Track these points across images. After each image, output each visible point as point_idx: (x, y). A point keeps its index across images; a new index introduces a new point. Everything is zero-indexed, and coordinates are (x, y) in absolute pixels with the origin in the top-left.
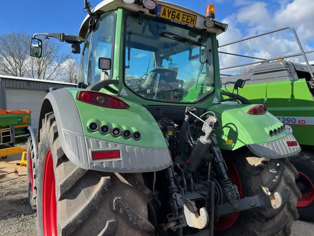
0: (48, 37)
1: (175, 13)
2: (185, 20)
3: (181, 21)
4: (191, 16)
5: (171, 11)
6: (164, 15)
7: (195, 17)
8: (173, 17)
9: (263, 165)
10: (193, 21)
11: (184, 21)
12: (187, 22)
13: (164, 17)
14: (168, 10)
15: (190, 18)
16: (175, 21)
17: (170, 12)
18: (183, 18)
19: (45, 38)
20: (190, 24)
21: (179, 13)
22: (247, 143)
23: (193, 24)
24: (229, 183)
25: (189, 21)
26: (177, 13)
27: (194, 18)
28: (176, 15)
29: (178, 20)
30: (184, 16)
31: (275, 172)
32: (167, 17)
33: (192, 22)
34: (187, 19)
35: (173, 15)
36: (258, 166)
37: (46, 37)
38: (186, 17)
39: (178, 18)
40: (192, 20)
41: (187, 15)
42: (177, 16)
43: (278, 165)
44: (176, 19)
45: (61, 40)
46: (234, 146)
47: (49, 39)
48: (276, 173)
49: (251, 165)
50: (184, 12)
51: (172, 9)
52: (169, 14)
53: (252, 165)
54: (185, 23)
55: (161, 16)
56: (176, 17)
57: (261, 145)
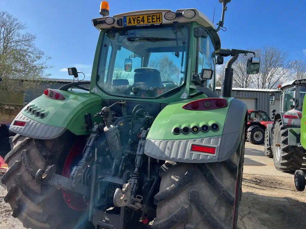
1: (139, 17)
2: (151, 20)
3: (147, 23)
4: (156, 15)
5: (135, 17)
6: (130, 24)
7: (161, 14)
8: (138, 22)
10: (159, 18)
11: (150, 22)
12: (153, 22)
13: (130, 25)
14: (133, 18)
15: (155, 17)
16: (141, 25)
17: (135, 19)
18: (148, 19)
20: (156, 22)
21: (143, 17)
23: (160, 21)
25: (155, 20)
26: (141, 17)
27: (159, 15)
28: (140, 19)
29: (144, 23)
30: (149, 18)
32: (133, 24)
33: (158, 20)
34: (153, 19)
35: (137, 20)
38: (150, 18)
39: (144, 21)
40: (157, 18)
41: (151, 15)
42: (142, 19)
44: (142, 23)
50: (147, 14)
51: (136, 15)
52: (134, 21)
54: (151, 23)
55: (128, 25)
56: (141, 21)
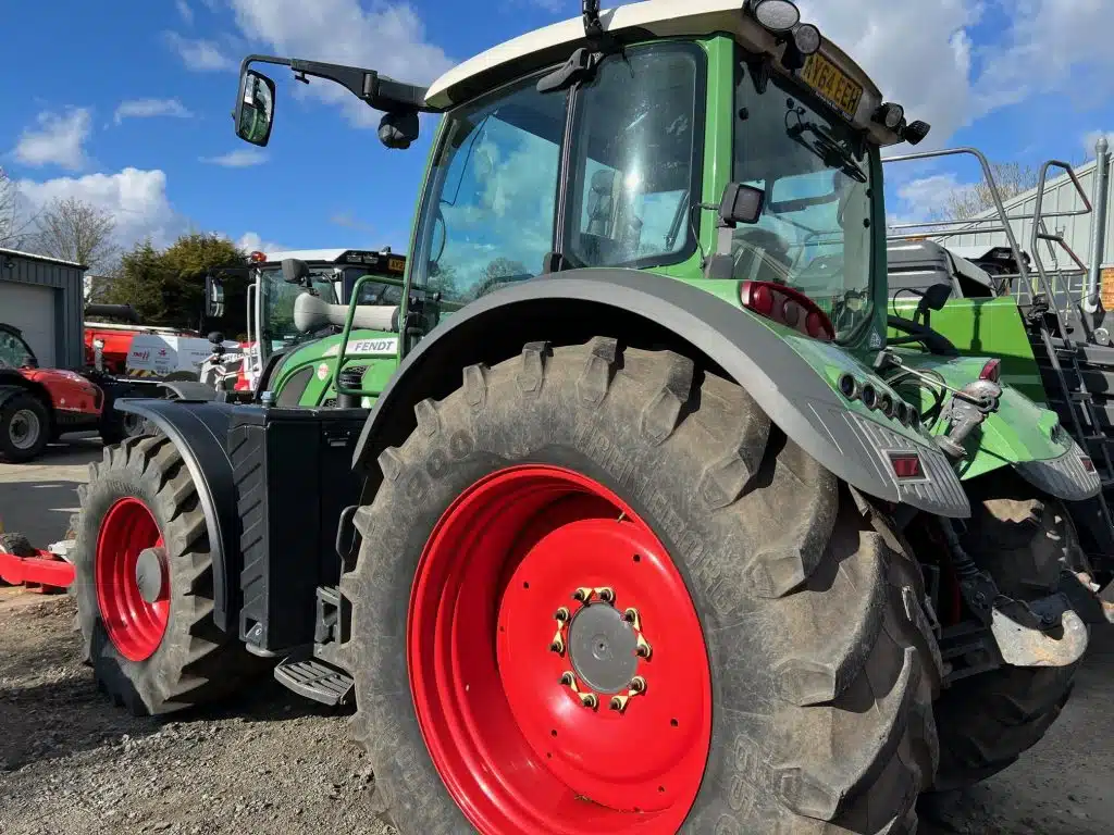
0: (307, 77)
1: (828, 71)
2: (841, 95)
3: (832, 99)
4: (853, 86)
5: (822, 64)
6: (807, 74)
7: (860, 91)
8: (822, 81)
9: (1036, 518)
10: (854, 101)
12: (842, 103)
14: (817, 61)
15: (849, 93)
17: (820, 67)
19: (297, 78)
20: (846, 109)
21: (834, 75)
22: (1015, 458)
23: (852, 110)
24: (969, 569)
25: (847, 101)
26: (831, 72)
27: (858, 93)
29: (829, 93)
30: (841, 86)
31: (1057, 538)
32: (810, 82)
34: (845, 95)
35: (822, 76)
36: (1025, 521)
37: (299, 74)
38: (843, 88)
40: (851, 99)
41: (847, 81)
42: (830, 81)
43: (1058, 519)
44: (825, 90)
45: (364, 94)
46: (968, 467)
47: (307, 82)
48: (1058, 541)
49: (1000, 521)
50: (844, 73)
52: (817, 72)
53: (1005, 519)
54: (839, 105)
56: (826, 84)
57: (1047, 463)
